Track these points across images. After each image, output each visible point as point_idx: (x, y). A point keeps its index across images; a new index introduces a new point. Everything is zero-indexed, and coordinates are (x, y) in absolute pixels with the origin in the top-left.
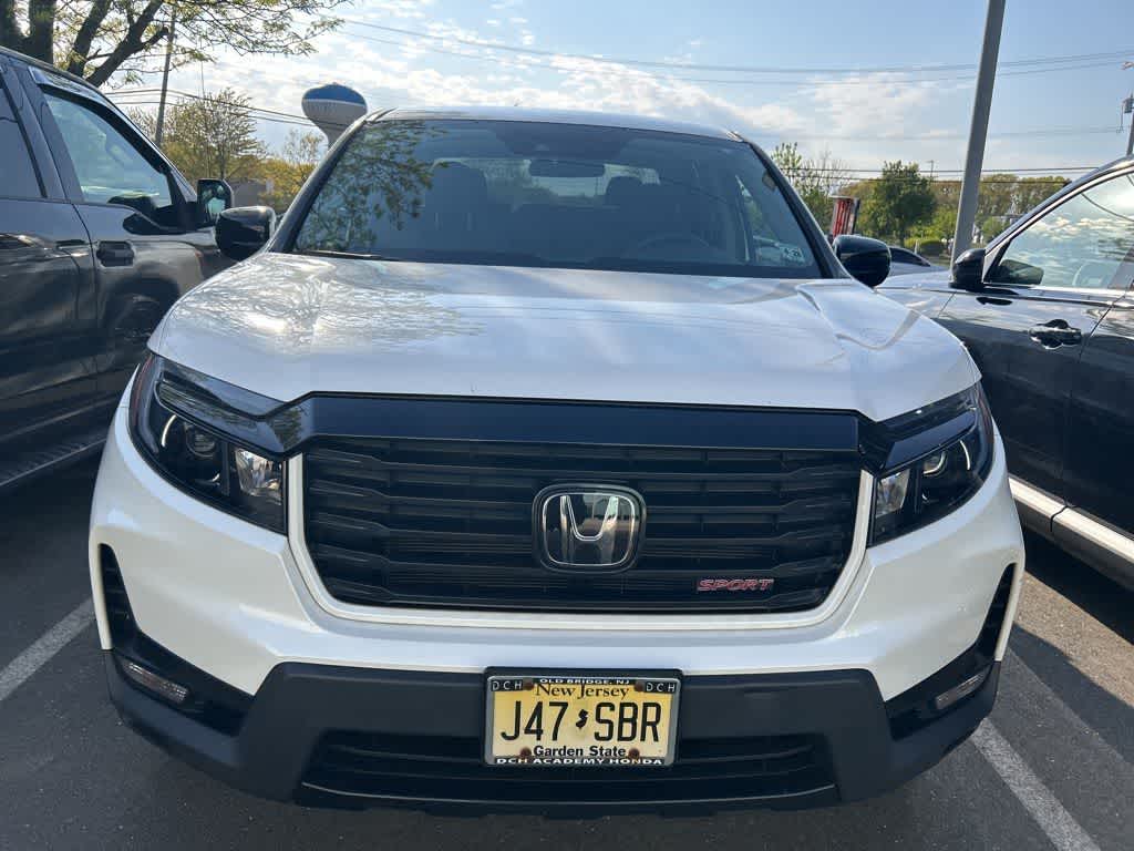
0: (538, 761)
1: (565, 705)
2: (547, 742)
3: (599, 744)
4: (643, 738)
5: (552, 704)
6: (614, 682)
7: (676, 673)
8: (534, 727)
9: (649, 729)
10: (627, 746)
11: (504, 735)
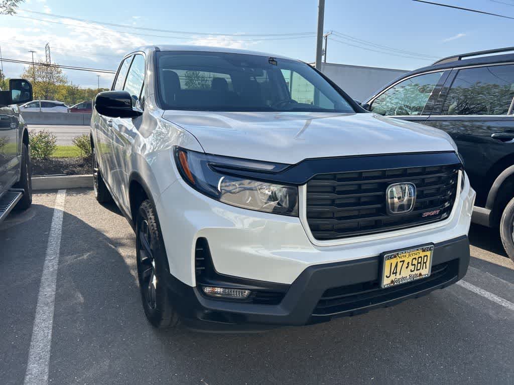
0: (396, 284)
1: (403, 261)
2: (398, 276)
3: (411, 273)
4: (423, 269)
5: (401, 262)
6: (418, 250)
7: (432, 243)
8: (395, 272)
9: (424, 264)
10: (418, 272)
11: (386, 276)
